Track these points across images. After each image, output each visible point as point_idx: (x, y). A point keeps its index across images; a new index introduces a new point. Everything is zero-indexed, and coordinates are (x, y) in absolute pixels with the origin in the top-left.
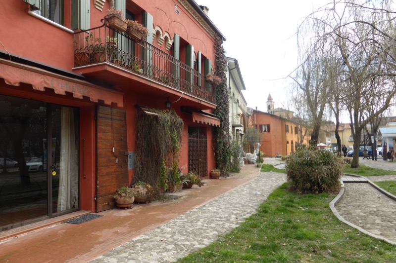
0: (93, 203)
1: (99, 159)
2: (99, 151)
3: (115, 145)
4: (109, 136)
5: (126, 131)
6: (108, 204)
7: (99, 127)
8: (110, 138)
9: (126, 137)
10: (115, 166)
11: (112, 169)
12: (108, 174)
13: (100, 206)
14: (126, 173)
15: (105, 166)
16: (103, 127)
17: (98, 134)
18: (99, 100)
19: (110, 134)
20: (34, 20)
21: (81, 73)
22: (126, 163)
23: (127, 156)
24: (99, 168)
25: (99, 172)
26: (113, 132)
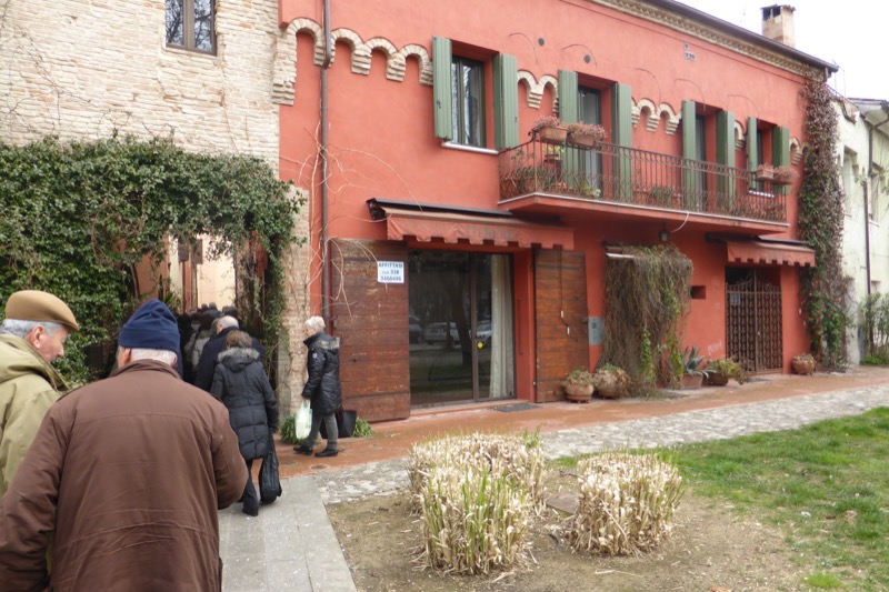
0: (532, 390)
1: (540, 328)
2: (539, 316)
3: (565, 306)
4: (555, 293)
5: (585, 285)
6: (554, 393)
7: (538, 281)
8: (557, 296)
9: (585, 294)
10: (565, 340)
11: (561, 343)
12: (553, 350)
13: (541, 394)
14: (586, 350)
15: (548, 338)
16: (544, 281)
17: (538, 292)
18: (532, 244)
19: (557, 290)
20: (449, 152)
21: (507, 209)
22: (586, 336)
23: (587, 323)
24: (538, 341)
25: (538, 346)
26: (561, 288)
